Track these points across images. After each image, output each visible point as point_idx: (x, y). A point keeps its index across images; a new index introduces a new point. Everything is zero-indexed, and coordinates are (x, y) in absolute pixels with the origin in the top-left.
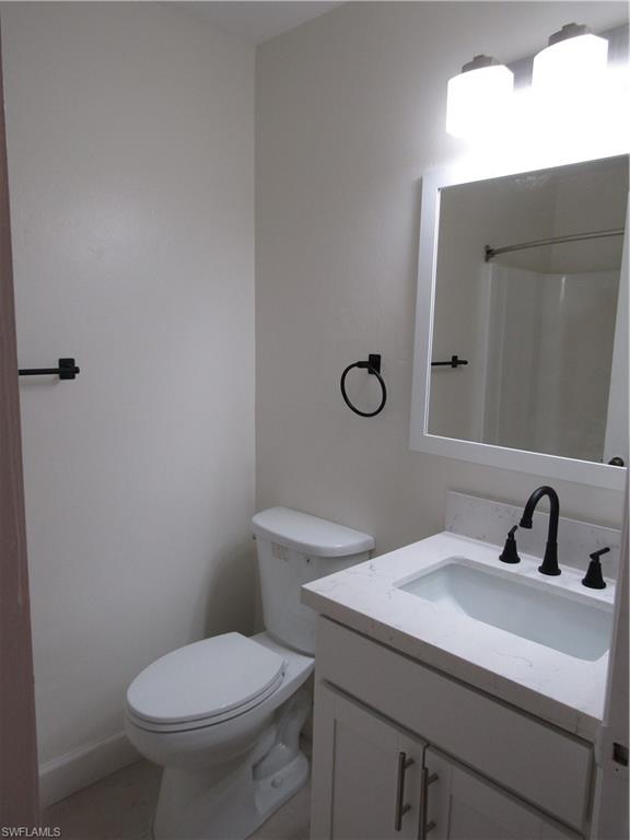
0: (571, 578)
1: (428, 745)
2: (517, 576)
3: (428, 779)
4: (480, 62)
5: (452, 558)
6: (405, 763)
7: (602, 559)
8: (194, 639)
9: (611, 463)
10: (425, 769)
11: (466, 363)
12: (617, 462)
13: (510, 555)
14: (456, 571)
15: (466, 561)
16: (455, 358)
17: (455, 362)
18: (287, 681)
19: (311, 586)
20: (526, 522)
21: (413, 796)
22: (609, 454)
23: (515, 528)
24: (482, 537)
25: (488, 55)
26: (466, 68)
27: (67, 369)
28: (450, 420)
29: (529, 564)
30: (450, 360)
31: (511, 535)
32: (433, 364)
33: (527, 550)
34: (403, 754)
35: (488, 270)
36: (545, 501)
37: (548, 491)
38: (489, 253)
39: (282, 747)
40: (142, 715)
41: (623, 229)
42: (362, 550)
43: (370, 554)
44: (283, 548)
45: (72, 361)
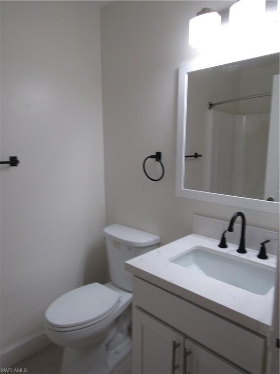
0: (252, 255)
1: (186, 337)
2: (227, 254)
3: (187, 353)
4: (205, 11)
5: (197, 247)
6: (175, 345)
7: (267, 245)
8: (78, 285)
9: (268, 200)
10: (185, 349)
11: (200, 156)
12: (270, 199)
13: (223, 245)
14: (198, 253)
15: (203, 248)
16: (196, 154)
17: (196, 156)
18: (121, 305)
19: (130, 262)
20: (231, 229)
21: (180, 361)
22: (267, 196)
23: (225, 232)
24: (209, 236)
25: (208, 8)
26: (199, 14)
27: (14, 161)
28: (194, 182)
29: (232, 249)
30: (193, 155)
31: (223, 235)
32: (186, 157)
33: (231, 242)
34: (174, 341)
35: (210, 113)
36: (239, 218)
37: (240, 214)
38: (211, 105)
39: (120, 335)
40: (52, 323)
41: (271, 93)
42: (154, 243)
43: (158, 245)
44: (118, 243)
45: (15, 158)
